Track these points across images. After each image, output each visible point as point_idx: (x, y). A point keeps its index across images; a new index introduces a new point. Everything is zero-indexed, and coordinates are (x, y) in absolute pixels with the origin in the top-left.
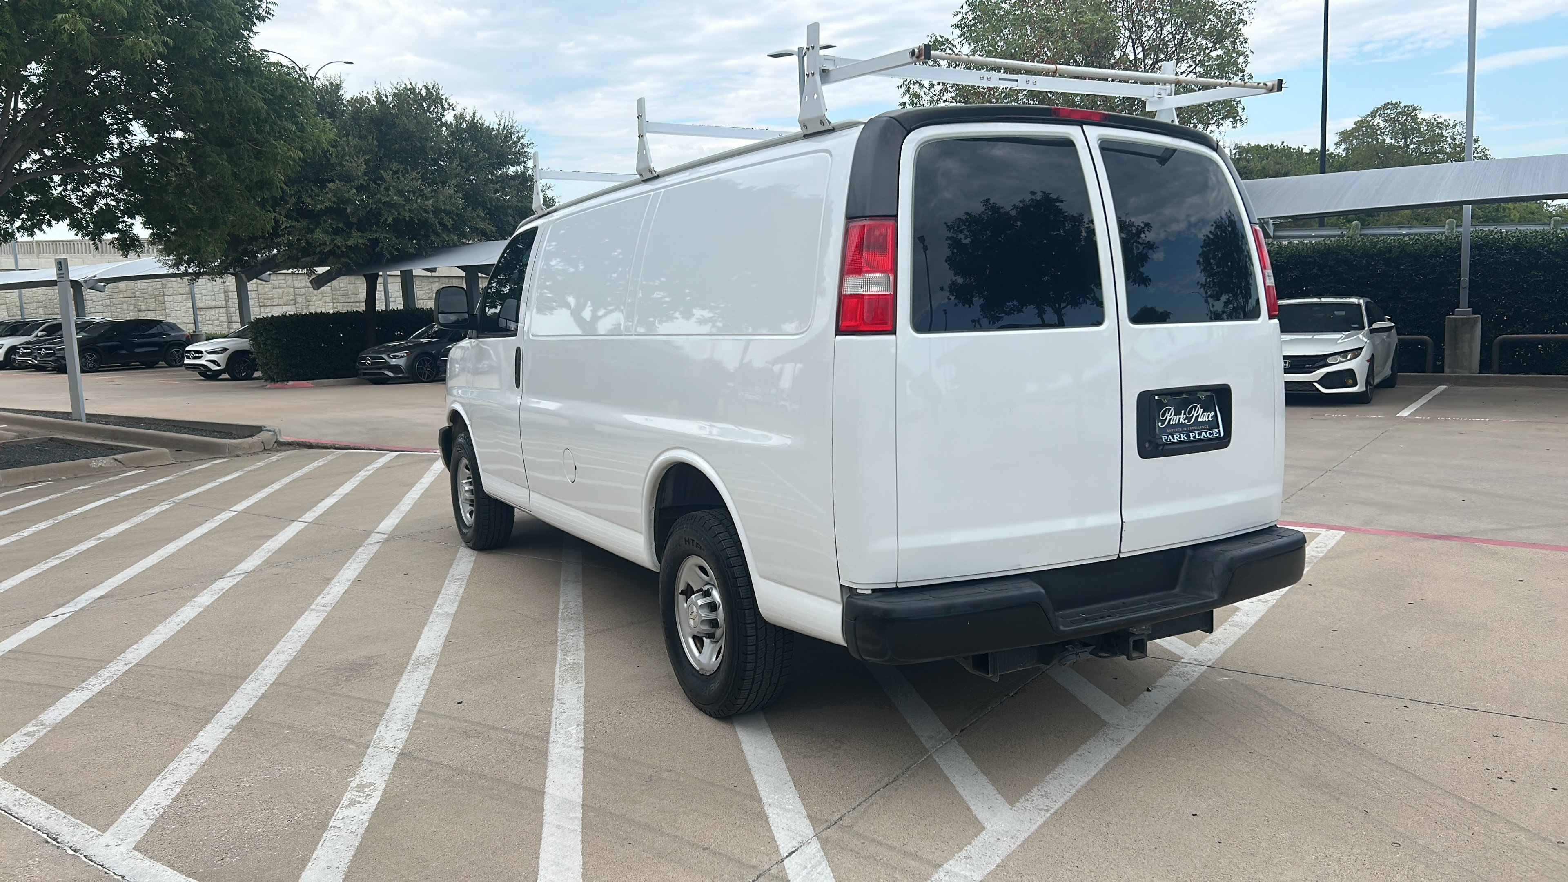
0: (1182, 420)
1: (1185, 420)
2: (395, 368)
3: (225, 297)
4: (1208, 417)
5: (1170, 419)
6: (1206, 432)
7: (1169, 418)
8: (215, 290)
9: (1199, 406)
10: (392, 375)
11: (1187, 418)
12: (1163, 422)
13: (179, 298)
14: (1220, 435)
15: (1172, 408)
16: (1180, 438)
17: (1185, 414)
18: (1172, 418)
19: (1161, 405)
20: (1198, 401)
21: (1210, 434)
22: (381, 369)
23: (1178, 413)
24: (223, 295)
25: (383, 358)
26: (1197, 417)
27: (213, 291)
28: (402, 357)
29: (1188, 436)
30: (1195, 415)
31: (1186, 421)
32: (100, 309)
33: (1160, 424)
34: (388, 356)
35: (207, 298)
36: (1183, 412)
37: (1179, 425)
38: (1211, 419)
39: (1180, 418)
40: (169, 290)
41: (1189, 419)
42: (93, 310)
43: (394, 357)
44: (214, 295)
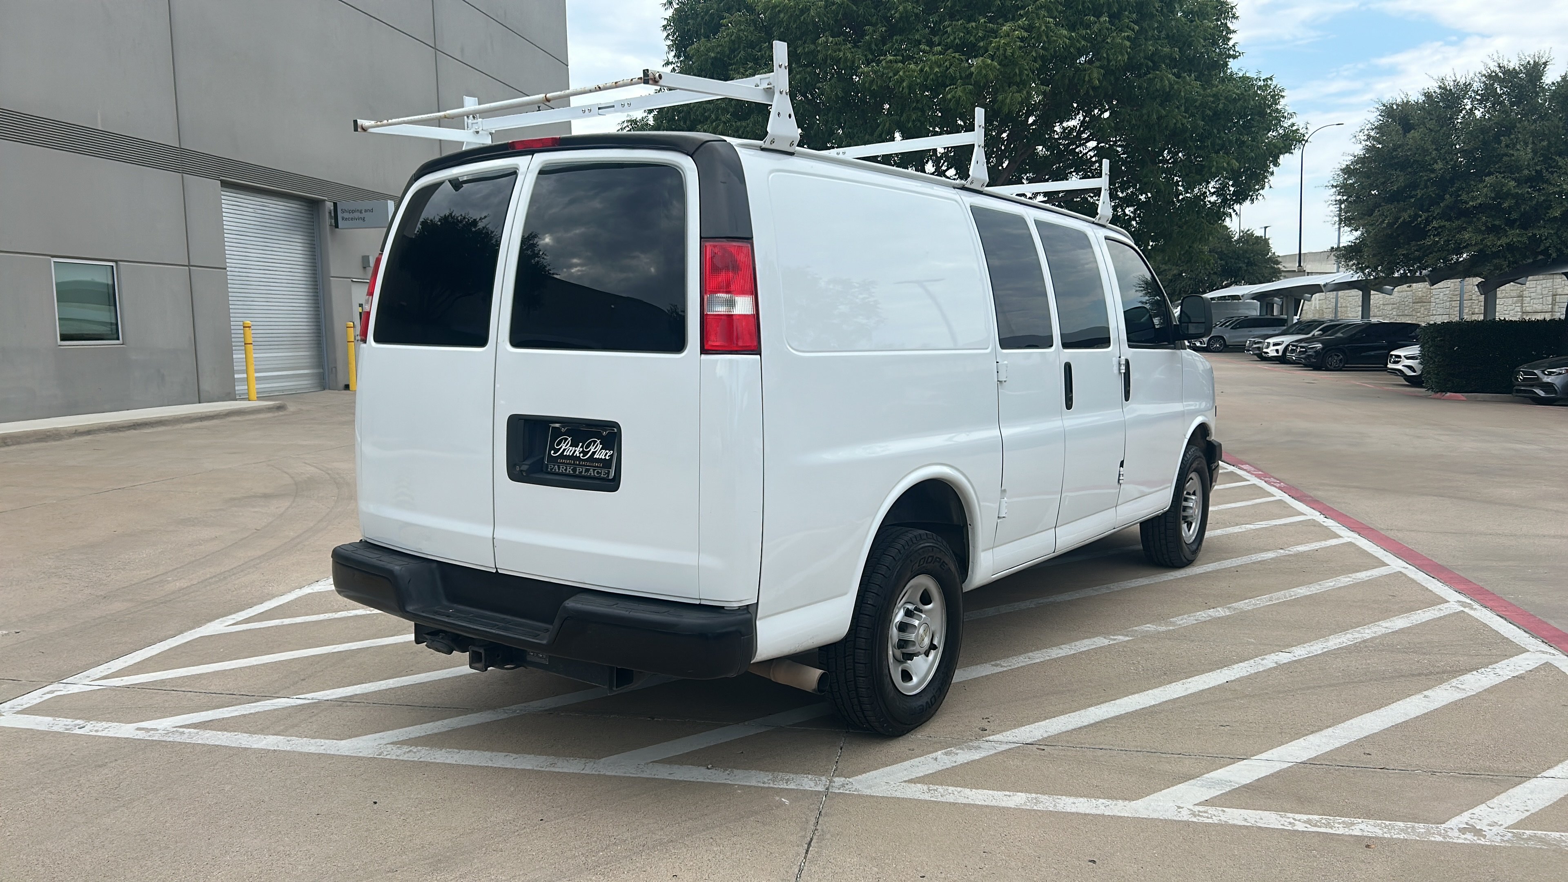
0: (577, 453)
1: (580, 453)
2: (1548, 387)
3: (1553, 300)
4: (605, 455)
5: (564, 450)
6: (594, 470)
7: (563, 447)
8: (1544, 293)
9: (598, 441)
10: (1542, 394)
11: (583, 452)
12: (557, 451)
13: (1510, 301)
14: (608, 476)
15: (570, 439)
16: (566, 470)
17: (582, 447)
18: (567, 448)
19: (557, 433)
20: (598, 436)
21: (598, 473)
22: (1532, 386)
23: (574, 444)
24: (1551, 298)
25: (1535, 374)
26: (594, 453)
27: (1542, 294)
28: (1560, 374)
29: (574, 470)
30: (592, 450)
31: (582, 455)
32: (1440, 311)
33: (552, 452)
34: (1543, 372)
35: (1535, 301)
36: (581, 444)
37: (573, 457)
38: (607, 458)
39: (575, 451)
40: (1502, 293)
41: (585, 453)
42: (1434, 312)
43: (1550, 373)
44: (1542, 298)
